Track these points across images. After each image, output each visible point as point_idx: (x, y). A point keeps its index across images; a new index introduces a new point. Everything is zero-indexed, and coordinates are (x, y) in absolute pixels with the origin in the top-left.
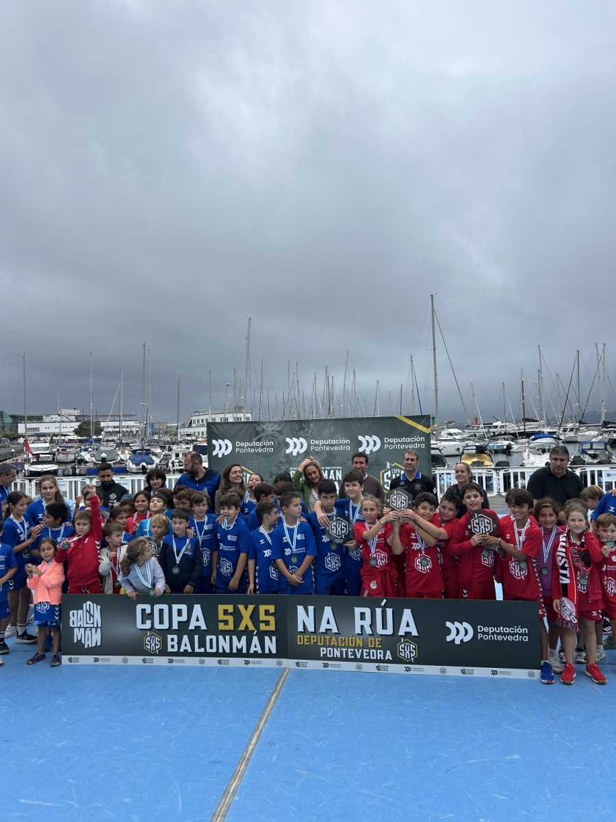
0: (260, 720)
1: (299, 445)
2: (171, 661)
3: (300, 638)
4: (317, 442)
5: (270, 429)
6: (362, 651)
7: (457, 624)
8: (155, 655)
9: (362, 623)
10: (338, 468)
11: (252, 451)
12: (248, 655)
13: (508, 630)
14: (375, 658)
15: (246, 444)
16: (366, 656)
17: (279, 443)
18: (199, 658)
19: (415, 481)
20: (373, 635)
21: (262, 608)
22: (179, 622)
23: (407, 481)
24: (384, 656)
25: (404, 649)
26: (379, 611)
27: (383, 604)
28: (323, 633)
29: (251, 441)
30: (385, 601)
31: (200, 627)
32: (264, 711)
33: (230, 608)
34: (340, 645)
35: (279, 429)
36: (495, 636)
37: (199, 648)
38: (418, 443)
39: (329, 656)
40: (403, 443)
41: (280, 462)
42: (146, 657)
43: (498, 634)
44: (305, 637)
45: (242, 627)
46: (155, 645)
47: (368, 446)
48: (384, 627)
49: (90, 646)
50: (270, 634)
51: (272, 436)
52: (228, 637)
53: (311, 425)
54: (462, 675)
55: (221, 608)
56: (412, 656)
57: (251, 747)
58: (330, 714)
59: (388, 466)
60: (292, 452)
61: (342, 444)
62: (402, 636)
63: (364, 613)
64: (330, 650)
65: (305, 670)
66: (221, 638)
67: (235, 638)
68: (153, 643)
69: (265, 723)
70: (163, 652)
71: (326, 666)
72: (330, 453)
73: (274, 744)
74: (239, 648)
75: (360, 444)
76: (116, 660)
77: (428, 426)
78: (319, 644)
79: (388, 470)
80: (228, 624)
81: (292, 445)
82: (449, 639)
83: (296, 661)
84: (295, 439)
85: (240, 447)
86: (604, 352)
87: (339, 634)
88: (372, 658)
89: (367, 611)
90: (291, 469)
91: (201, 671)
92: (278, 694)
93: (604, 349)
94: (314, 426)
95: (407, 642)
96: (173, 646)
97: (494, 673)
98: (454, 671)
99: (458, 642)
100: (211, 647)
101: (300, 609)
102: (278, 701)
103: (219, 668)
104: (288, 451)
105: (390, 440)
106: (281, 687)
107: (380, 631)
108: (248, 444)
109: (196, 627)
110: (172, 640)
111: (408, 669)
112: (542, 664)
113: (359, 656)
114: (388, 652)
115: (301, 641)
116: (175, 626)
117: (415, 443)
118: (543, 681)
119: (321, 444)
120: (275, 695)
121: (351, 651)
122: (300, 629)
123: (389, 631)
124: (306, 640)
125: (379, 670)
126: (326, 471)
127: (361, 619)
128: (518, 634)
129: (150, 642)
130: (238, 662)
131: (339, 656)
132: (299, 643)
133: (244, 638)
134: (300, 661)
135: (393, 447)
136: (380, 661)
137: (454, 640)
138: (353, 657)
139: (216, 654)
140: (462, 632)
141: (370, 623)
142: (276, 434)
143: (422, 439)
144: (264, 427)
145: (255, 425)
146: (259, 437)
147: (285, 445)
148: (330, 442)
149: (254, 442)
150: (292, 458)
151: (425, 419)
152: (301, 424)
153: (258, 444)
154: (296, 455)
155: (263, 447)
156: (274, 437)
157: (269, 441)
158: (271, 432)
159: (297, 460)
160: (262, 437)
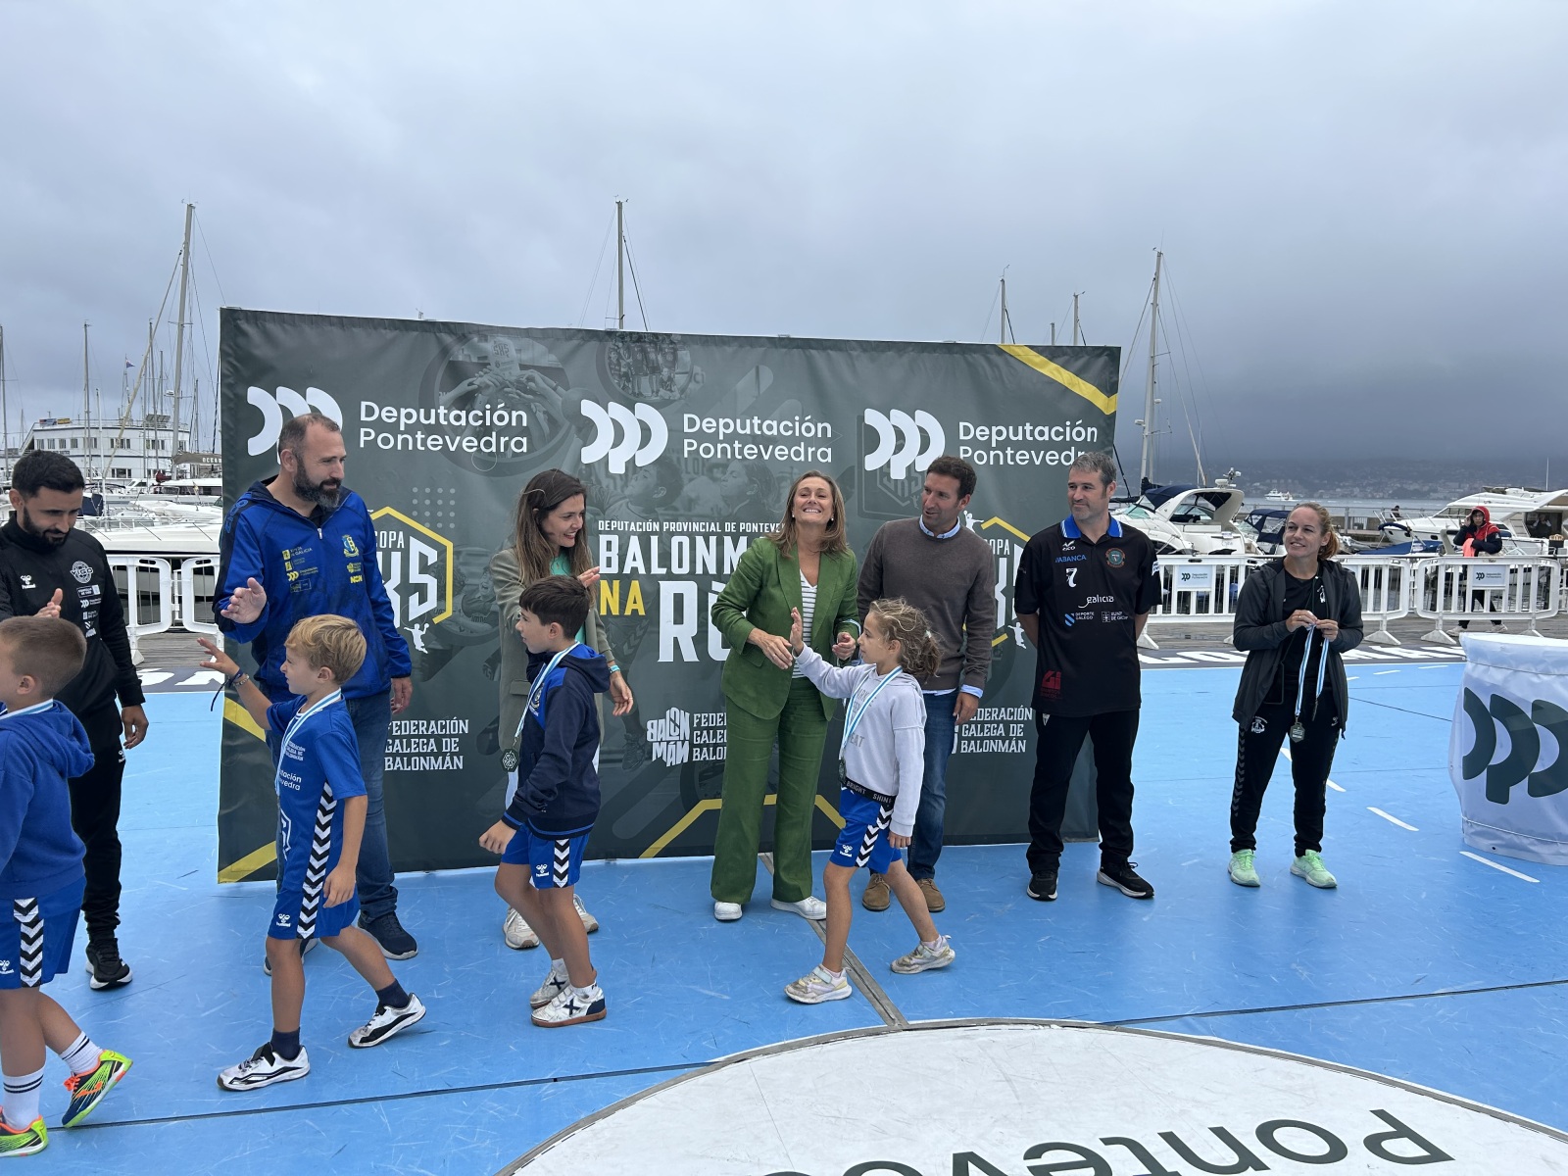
1: (633, 434)
4: (707, 425)
11: (434, 443)
15: (405, 415)
29: (427, 403)
35: (550, 360)
40: (1024, 445)
47: (899, 448)
51: (521, 386)
53: (685, 355)
60: (605, 460)
61: (801, 439)
75: (872, 440)
77: (1110, 388)
81: (605, 433)
84: (617, 410)
85: (379, 426)
94: (694, 362)
104: (590, 455)
105: (981, 433)
108: (418, 416)
117: (1064, 448)
119: (723, 432)
135: (989, 457)
142: (541, 382)
143: (1092, 432)
144: (488, 346)
145: (448, 339)
147: (579, 430)
148: (760, 427)
149: (442, 411)
150: (605, 482)
151: (1103, 359)
152: (644, 352)
153: (458, 418)
154: (623, 471)
155: (483, 431)
156: (532, 392)
157: (509, 409)
158: (517, 371)
159: (627, 492)
160: (479, 390)
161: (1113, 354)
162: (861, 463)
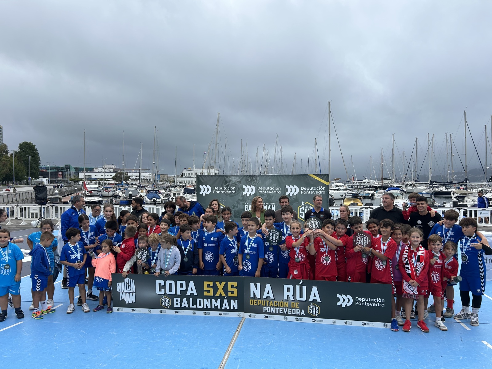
0: (229, 346)
1: (250, 190)
2: (176, 312)
3: (252, 301)
4: (261, 188)
5: (234, 180)
6: (288, 310)
7: (343, 296)
8: (167, 309)
9: (288, 293)
10: (273, 204)
11: (223, 192)
12: (221, 310)
13: (373, 300)
14: (295, 314)
15: (219, 189)
16: (290, 312)
17: (239, 189)
18: (193, 311)
19: (320, 213)
20: (294, 300)
21: (230, 284)
22: (181, 291)
23: (315, 213)
24: (300, 313)
25: (312, 309)
26: (298, 287)
27: (300, 283)
28: (265, 299)
29: (222, 187)
30: (302, 281)
31: (193, 294)
32: (231, 341)
33: (211, 284)
34: (275, 306)
35: (239, 180)
36: (366, 303)
37: (193, 305)
38: (322, 191)
39: (268, 312)
40: (312, 190)
41: (239, 200)
42: (162, 310)
43: (367, 302)
44: (255, 300)
45: (218, 294)
46: (167, 303)
47: (291, 191)
48: (301, 296)
49: (129, 303)
50: (234, 298)
51: (235, 184)
52: (209, 300)
53: (258, 178)
54: (345, 325)
55: (206, 283)
56: (316, 313)
57: (225, 361)
58: (269, 344)
59: (303, 204)
60: (246, 194)
61: (276, 190)
62: (311, 302)
63: (289, 288)
64: (269, 309)
65: (254, 320)
66: (205, 300)
67: (213, 300)
68: (166, 302)
69: (232, 348)
70: (172, 307)
71: (266, 317)
72: (269, 195)
73: (238, 359)
74: (216, 306)
75: (287, 190)
76: (145, 311)
77: (328, 181)
78: (263, 305)
79: (303, 206)
80: (210, 293)
81: (246, 190)
82: (338, 304)
83: (249, 314)
84: (248, 187)
85: (216, 190)
86: (433, 139)
87: (274, 299)
88: (293, 313)
89: (291, 287)
90: (246, 204)
91: (194, 317)
92: (239, 332)
93: (433, 137)
94: (260, 179)
95: (314, 305)
96: (177, 304)
97: (364, 324)
98: (341, 322)
99: (343, 306)
100: (200, 305)
101: (252, 285)
102: (239, 336)
103: (205, 317)
104: (244, 193)
105: (305, 189)
106: (241, 328)
107: (298, 298)
108: (221, 188)
109: (191, 294)
110: (177, 300)
111: (314, 321)
112: (392, 320)
113: (285, 313)
114: (303, 311)
115: (252, 303)
116: (179, 293)
117: (319, 191)
118: (392, 329)
119: (263, 189)
120: (237, 333)
121: (281, 310)
122: (252, 296)
123: (304, 299)
124: (255, 302)
125: (297, 320)
126: (266, 206)
127: (288, 292)
128: (379, 302)
129: (164, 301)
130: (216, 314)
131: (274, 312)
132: (251, 304)
133: (219, 301)
134: (251, 314)
135: (306, 193)
136: (298, 315)
137: (341, 304)
138: (282, 313)
139: (203, 309)
140: (346, 300)
141: (293, 294)
142: (238, 183)
143: (324, 188)
144: (231, 178)
145: (225, 177)
146: (227, 184)
147: (243, 190)
148: (269, 189)
149: (224, 188)
150: (246, 197)
151: (326, 176)
152: (252, 178)
153: (226, 189)
154: (249, 196)
155: (230, 190)
156: (236, 185)
157: (233, 187)
158: (234, 182)
159: (249, 199)
160: (229, 184)
161: (328, 175)
162: (285, 194)
